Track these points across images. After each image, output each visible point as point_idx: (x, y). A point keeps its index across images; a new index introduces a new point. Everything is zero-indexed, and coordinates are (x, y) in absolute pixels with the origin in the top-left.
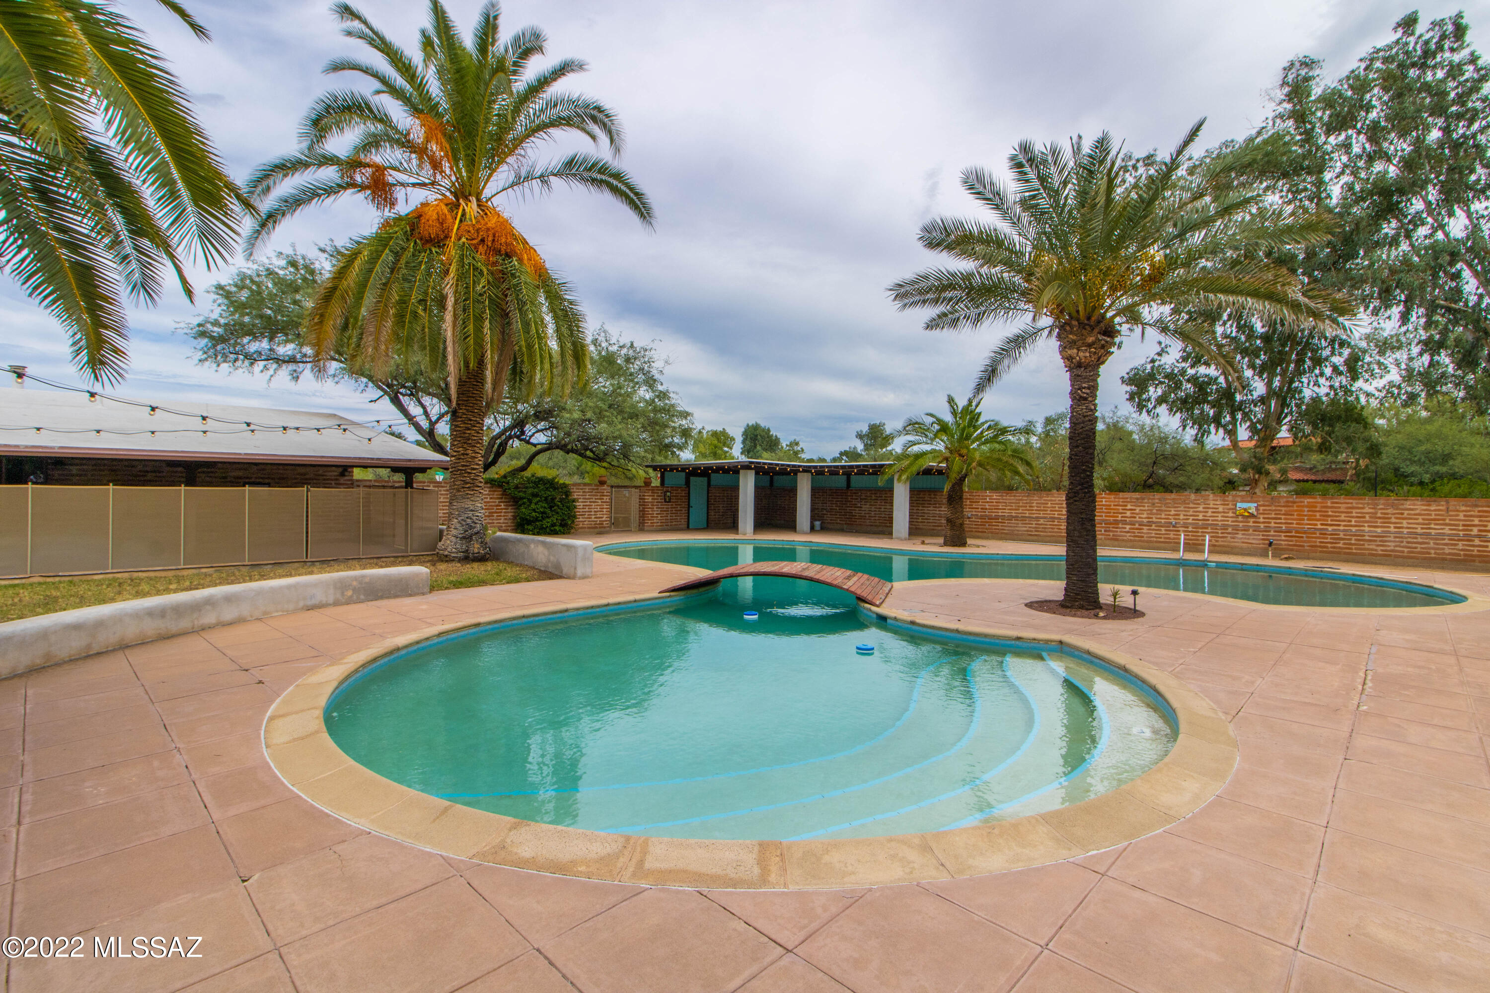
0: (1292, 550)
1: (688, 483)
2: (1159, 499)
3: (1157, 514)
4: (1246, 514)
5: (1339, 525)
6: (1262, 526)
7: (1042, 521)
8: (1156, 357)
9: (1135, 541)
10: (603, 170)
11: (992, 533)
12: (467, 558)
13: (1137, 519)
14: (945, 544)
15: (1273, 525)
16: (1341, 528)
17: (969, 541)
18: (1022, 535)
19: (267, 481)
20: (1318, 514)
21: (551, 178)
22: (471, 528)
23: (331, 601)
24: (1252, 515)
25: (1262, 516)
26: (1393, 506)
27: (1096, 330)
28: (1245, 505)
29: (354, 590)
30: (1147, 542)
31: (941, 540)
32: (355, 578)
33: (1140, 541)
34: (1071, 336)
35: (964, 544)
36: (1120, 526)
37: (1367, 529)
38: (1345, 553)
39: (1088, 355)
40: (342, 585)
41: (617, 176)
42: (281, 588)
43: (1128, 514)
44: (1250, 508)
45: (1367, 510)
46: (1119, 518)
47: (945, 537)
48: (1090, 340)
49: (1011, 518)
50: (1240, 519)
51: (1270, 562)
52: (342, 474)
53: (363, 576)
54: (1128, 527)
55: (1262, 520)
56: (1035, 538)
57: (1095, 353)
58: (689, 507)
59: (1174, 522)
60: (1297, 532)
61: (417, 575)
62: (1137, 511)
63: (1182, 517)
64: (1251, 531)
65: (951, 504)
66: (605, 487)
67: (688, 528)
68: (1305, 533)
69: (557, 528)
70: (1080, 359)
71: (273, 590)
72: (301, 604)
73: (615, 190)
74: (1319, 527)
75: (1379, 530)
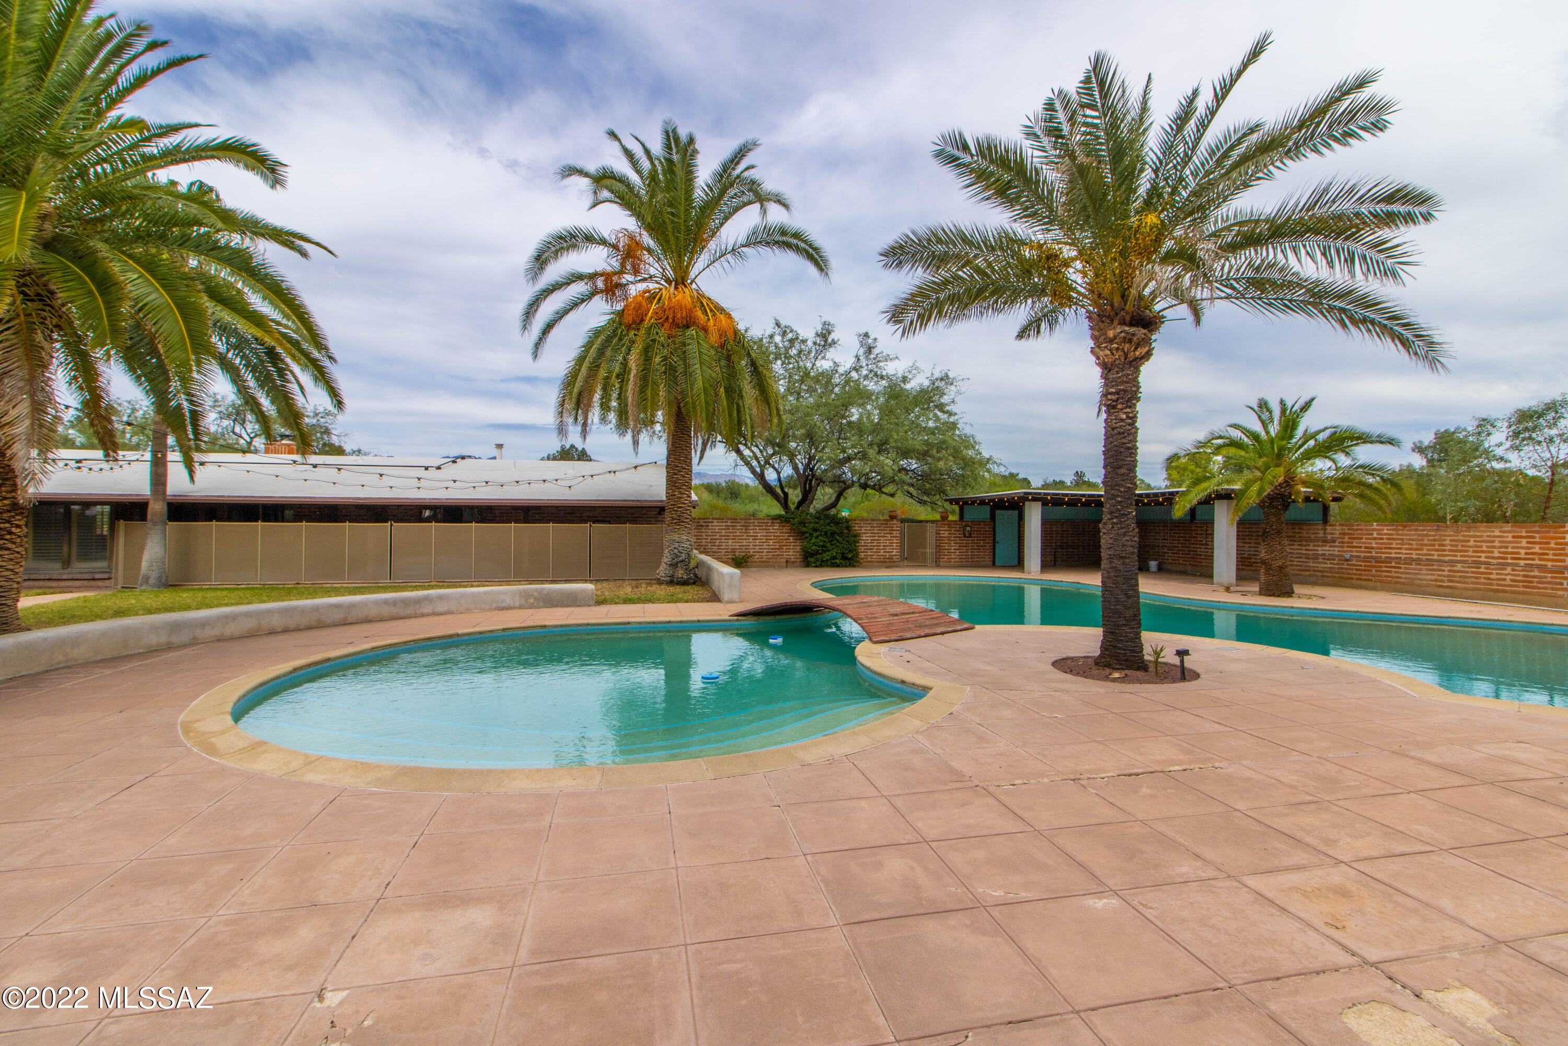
1: (993, 517)
7: (1459, 567)
10: (783, 232)
11: (1381, 581)
12: (672, 582)
14: (1261, 593)
17: (1298, 589)
18: (1427, 586)
21: (744, 249)
22: (677, 556)
23: (517, 604)
27: (1116, 322)
29: (535, 599)
31: (1256, 588)
32: (536, 590)
40: (526, 595)
41: (796, 235)
47: (1260, 583)
48: (1111, 334)
49: (1409, 561)
53: (543, 589)
56: (1448, 591)
58: (994, 542)
61: (584, 590)
65: (1264, 541)
66: (895, 521)
67: (993, 565)
69: (838, 561)
71: (473, 594)
72: (494, 606)
73: (795, 248)
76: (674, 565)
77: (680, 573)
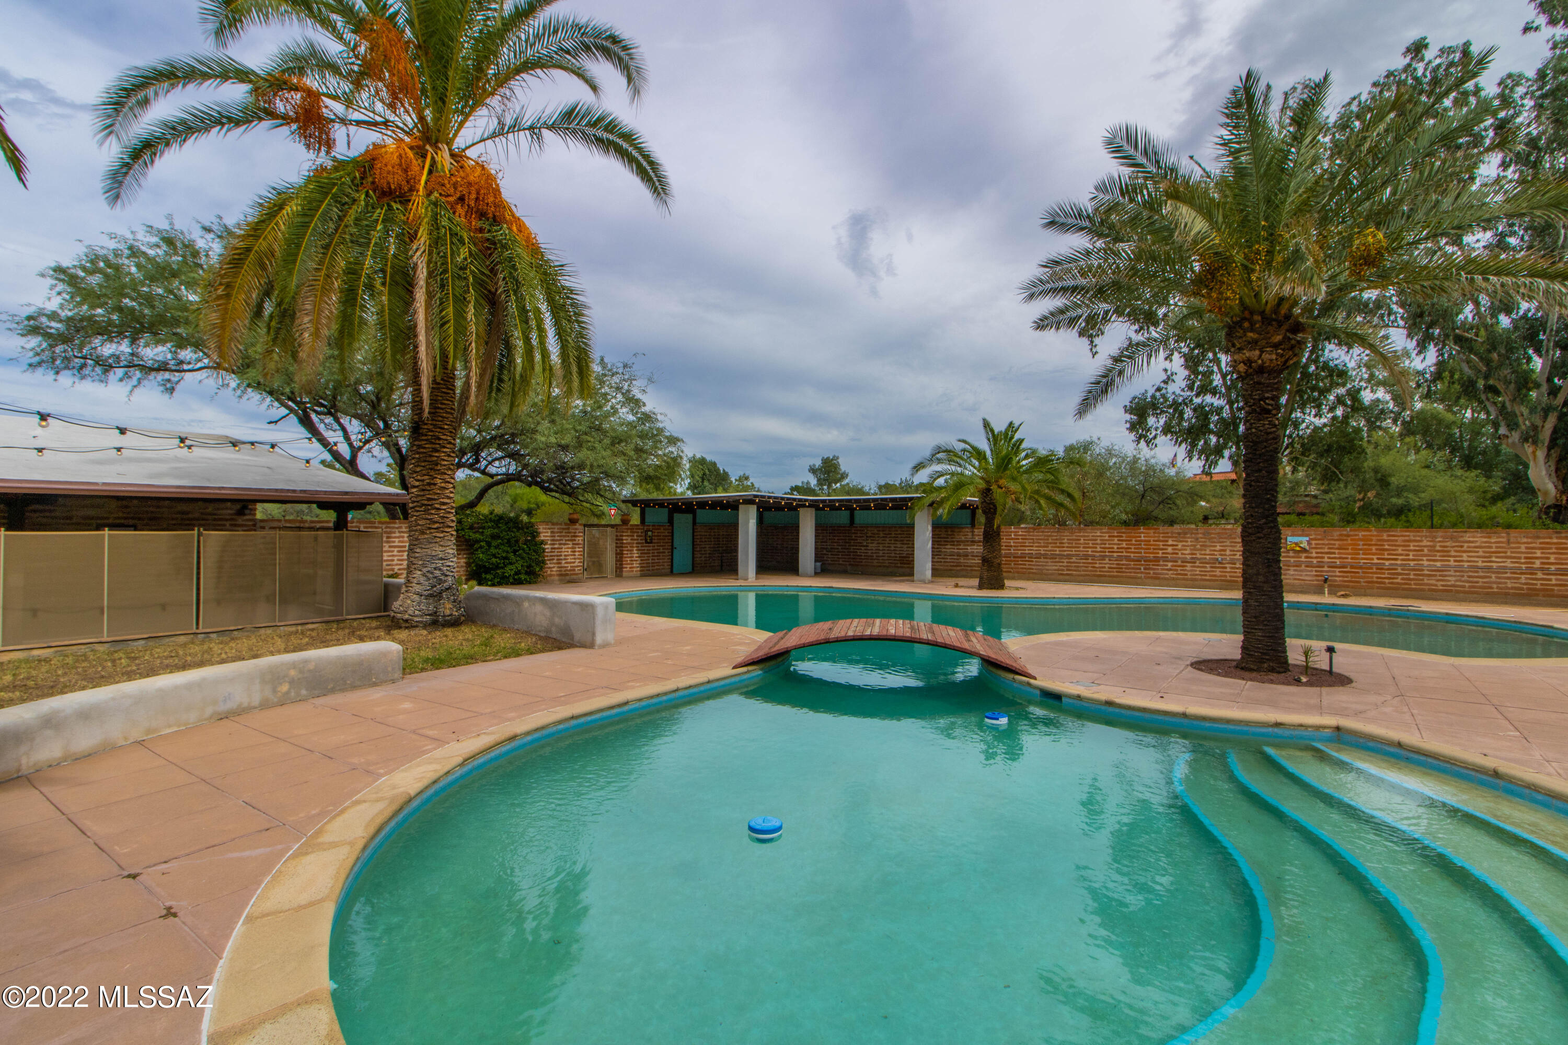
0: (1348, 587)
1: (671, 521)
2: (1203, 534)
3: (1201, 550)
4: (1298, 549)
5: (1396, 559)
6: (1315, 561)
7: (1074, 559)
8: (1162, 385)
9: (1177, 579)
11: (1018, 572)
12: (436, 623)
13: (1180, 555)
15: (1326, 560)
16: (1399, 562)
17: (1007, 583)
18: (1052, 574)
19: (131, 522)
20: (1374, 548)
21: (545, 132)
22: (441, 582)
23: (256, 700)
24: (1304, 550)
25: (1314, 551)
26: (1452, 538)
27: (1285, 327)
28: (1296, 539)
29: (292, 682)
30: (1192, 580)
31: (976, 582)
32: (294, 665)
33: (1184, 579)
34: (1250, 334)
35: (1001, 587)
36: (1161, 563)
37: (1426, 563)
38: (1404, 589)
39: (1274, 357)
40: (274, 677)
42: (176, 688)
43: (1170, 550)
44: (1301, 542)
45: (1425, 543)
46: (1160, 555)
47: (981, 578)
48: (1277, 338)
49: (1039, 556)
50: (1291, 554)
51: (1326, 599)
52: (241, 512)
53: (306, 661)
54: (1170, 564)
55: (1314, 555)
56: (1067, 577)
57: (1282, 356)
58: (673, 548)
59: (1220, 558)
60: (1352, 567)
61: (384, 654)
62: (1179, 547)
63: (1228, 553)
64: (1303, 567)
65: (987, 542)
66: (577, 526)
67: (671, 573)
68: (1361, 568)
69: (523, 577)
70: (1263, 363)
72: (209, 711)
73: (622, 153)
74: (1376, 561)
75: (1438, 564)
76: (436, 596)
77: (447, 608)
